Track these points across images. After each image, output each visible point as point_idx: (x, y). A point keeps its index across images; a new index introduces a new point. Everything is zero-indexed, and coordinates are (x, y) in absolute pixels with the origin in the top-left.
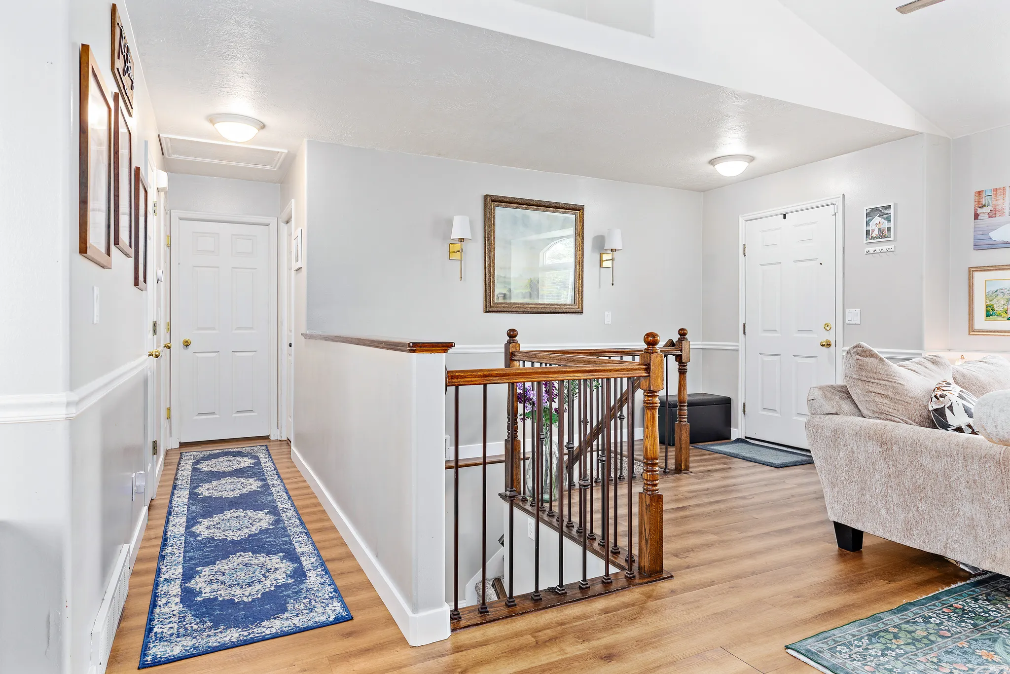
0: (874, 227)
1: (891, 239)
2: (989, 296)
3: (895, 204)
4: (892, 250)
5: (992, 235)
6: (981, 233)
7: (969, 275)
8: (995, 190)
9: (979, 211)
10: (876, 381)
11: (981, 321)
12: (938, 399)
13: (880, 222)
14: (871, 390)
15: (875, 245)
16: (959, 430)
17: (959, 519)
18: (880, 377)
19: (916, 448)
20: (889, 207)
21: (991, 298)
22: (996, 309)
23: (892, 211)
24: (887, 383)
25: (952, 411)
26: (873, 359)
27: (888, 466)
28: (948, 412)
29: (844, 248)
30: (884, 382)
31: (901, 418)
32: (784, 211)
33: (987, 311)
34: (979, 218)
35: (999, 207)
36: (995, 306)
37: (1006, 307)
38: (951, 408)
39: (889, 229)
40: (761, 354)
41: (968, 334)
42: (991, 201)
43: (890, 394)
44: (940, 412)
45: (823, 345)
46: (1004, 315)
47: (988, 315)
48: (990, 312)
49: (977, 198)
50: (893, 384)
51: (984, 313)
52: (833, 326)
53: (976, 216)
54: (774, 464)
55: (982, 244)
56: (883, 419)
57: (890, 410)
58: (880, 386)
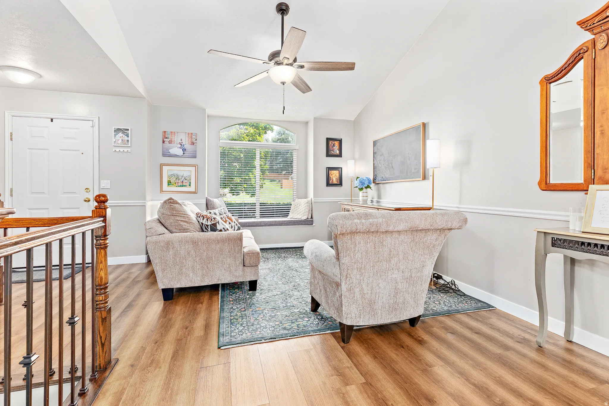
0: (119, 138)
1: (129, 146)
2: (168, 176)
3: (131, 129)
4: (129, 151)
5: (170, 151)
6: (166, 149)
7: (161, 167)
8: (171, 132)
9: (165, 140)
10: (180, 215)
11: (165, 187)
12: (215, 219)
13: (122, 136)
14: (178, 219)
15: (120, 147)
16: (221, 231)
17: (225, 266)
18: (182, 213)
19: (209, 241)
20: (128, 130)
21: (170, 178)
22: (172, 182)
23: (129, 132)
24: (185, 215)
25: (219, 224)
26: (177, 205)
27: (196, 252)
28: (217, 224)
29: (99, 146)
30: (183, 215)
31: (193, 230)
32: (52, 117)
33: (168, 183)
34: (165, 143)
35: (173, 140)
36: (171, 181)
37: (175, 181)
38: (218, 222)
39: (128, 141)
40: (29, 209)
41: (160, 192)
42: (170, 136)
43: (187, 220)
44: (215, 225)
45: (85, 201)
46: (175, 185)
47: (168, 185)
48: (169, 183)
49: (164, 134)
50: (187, 216)
51: (167, 184)
52: (91, 189)
53: (164, 142)
54: (38, 279)
55: (166, 154)
56: (185, 232)
57: (188, 227)
58: (182, 217)
